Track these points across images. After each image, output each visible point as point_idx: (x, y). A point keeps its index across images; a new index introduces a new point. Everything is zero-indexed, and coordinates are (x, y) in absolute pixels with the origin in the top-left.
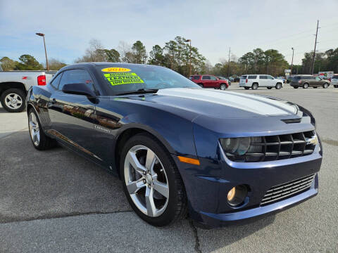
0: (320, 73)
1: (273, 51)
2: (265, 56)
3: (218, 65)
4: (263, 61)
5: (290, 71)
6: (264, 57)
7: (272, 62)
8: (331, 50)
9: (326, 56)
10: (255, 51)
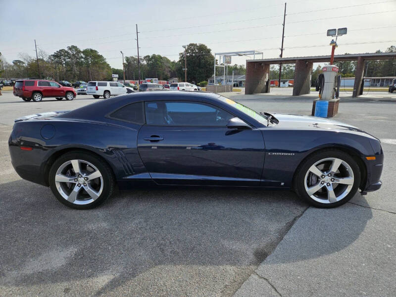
0: (146, 79)
1: (92, 50)
2: (84, 56)
3: (16, 62)
4: (82, 62)
5: (117, 76)
6: (82, 57)
7: (94, 63)
8: (149, 56)
9: (145, 62)
10: (70, 49)
